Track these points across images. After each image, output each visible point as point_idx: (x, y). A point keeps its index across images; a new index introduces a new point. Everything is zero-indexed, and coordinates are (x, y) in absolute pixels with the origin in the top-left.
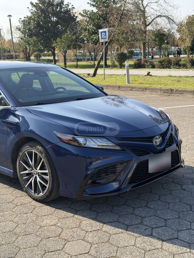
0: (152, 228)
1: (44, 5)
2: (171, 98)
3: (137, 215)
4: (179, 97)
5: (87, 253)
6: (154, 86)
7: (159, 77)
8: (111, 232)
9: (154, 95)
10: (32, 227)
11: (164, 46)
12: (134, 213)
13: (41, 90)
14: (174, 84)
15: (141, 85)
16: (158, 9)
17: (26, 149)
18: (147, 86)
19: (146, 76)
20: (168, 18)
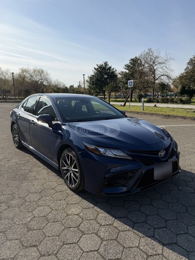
0: (155, 228)
1: (101, 69)
2: (169, 120)
3: (143, 213)
4: (174, 120)
5: (96, 251)
6: (158, 113)
7: (161, 108)
8: (120, 228)
9: (158, 118)
10: (61, 214)
11: (165, 91)
12: (140, 210)
13: (87, 112)
14: (170, 112)
15: (150, 112)
16: (162, 71)
17: (66, 152)
18: (154, 112)
19: (154, 107)
20: (168, 76)
